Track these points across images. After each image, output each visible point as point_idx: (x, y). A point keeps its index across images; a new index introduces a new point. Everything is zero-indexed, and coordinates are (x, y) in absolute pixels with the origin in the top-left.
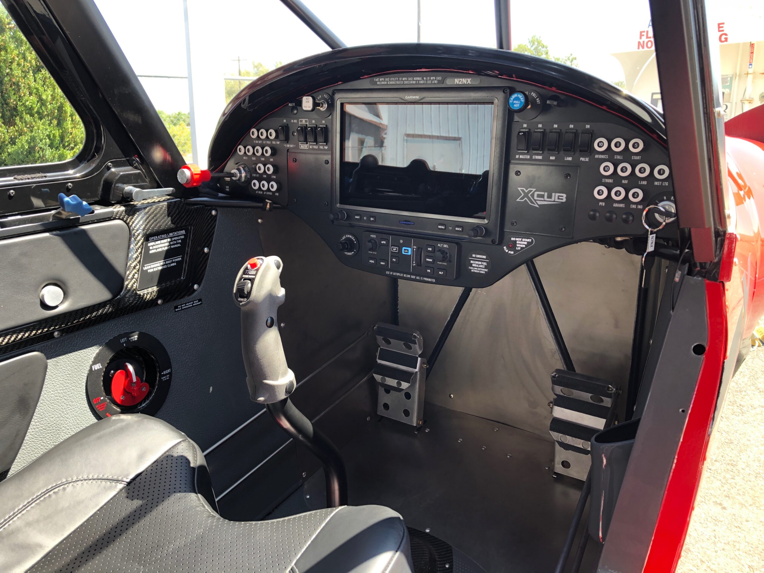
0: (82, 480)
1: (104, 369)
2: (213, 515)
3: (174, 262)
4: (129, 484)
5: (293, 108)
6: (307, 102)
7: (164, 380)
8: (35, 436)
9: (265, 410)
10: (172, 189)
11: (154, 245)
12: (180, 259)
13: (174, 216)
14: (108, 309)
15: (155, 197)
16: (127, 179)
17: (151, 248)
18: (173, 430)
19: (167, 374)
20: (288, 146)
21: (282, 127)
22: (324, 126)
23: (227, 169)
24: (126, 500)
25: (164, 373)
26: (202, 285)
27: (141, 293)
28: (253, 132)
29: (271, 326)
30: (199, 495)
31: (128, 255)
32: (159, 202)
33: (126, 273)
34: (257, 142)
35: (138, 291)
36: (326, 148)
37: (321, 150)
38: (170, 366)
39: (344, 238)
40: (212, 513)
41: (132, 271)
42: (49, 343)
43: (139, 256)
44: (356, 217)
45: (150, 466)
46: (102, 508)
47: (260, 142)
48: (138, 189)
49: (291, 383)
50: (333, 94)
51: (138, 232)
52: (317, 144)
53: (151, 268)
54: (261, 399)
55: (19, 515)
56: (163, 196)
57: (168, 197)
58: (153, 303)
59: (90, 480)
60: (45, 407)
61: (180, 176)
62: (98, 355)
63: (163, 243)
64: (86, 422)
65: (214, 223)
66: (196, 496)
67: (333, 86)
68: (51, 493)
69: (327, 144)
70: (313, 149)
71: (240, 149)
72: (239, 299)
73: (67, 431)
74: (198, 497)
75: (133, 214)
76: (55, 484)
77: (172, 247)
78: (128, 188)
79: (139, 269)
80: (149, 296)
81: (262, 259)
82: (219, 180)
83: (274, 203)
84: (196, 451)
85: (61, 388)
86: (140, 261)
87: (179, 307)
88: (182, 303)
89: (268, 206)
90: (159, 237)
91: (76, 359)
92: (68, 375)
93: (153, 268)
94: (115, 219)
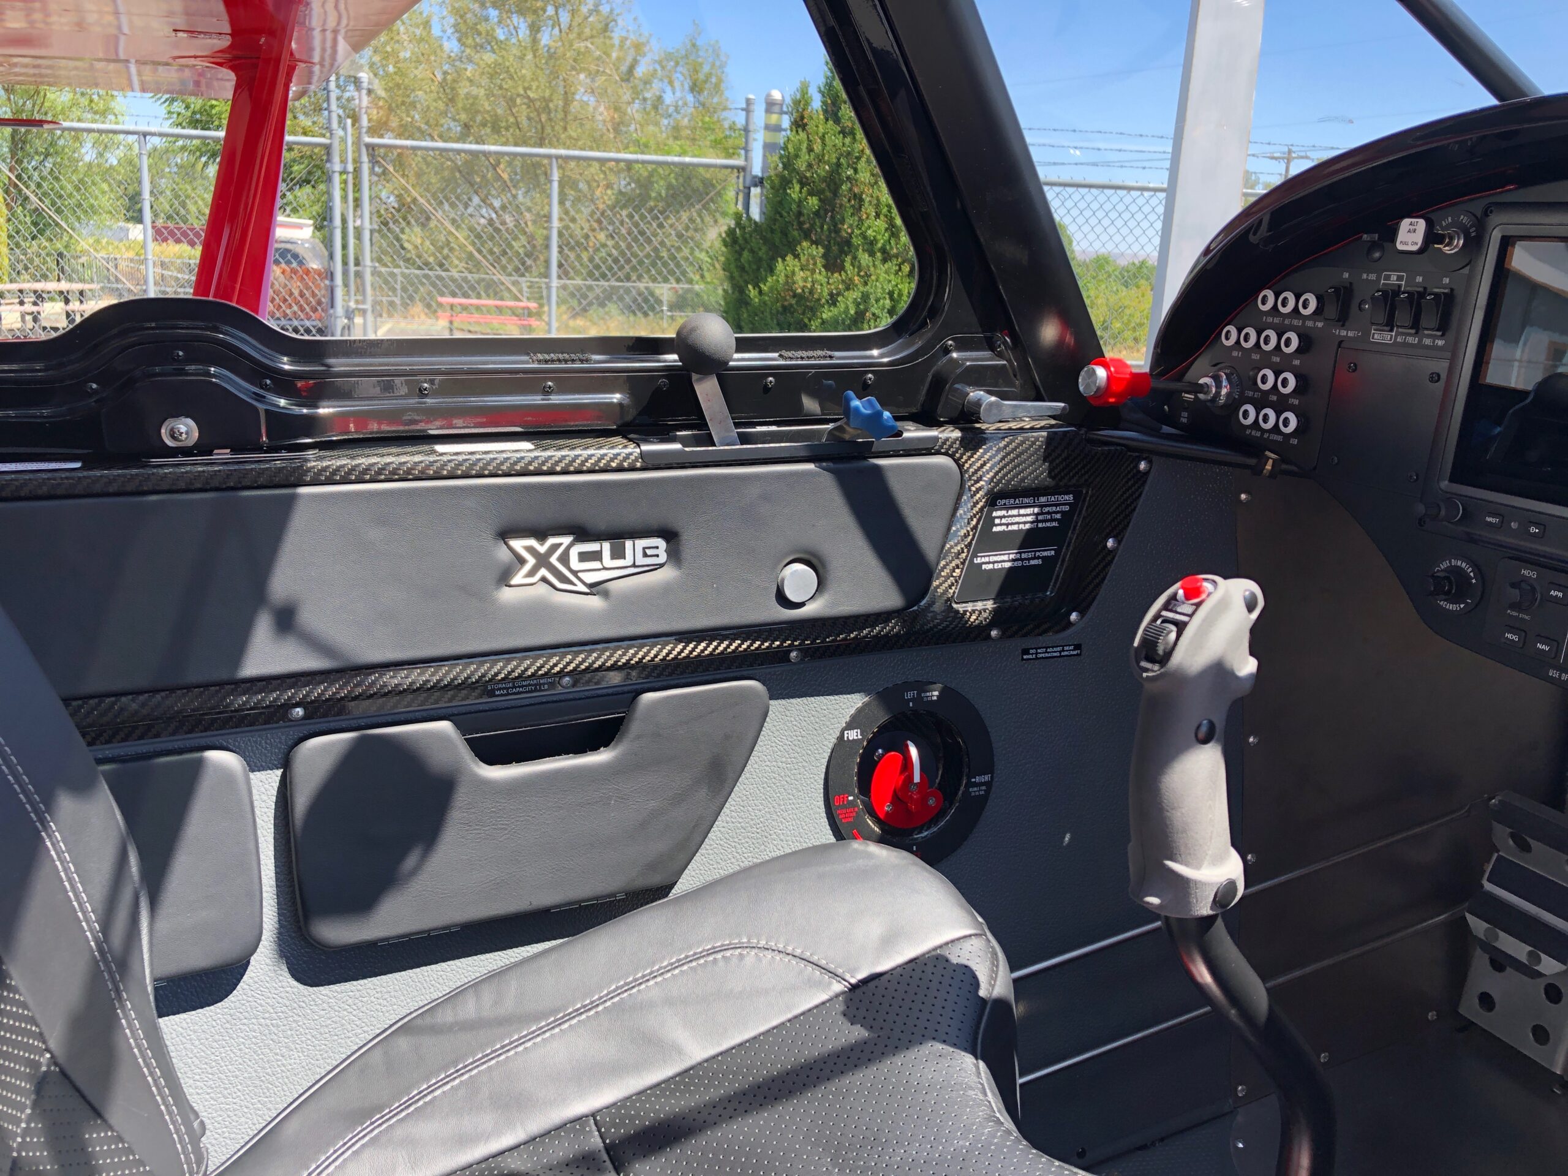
0: (773, 950)
1: (865, 743)
2: (998, 1118)
3: (1039, 558)
4: (854, 988)
5: (1373, 246)
6: (1409, 231)
7: (973, 794)
8: (727, 835)
9: (1158, 924)
10: (1062, 405)
11: (1004, 517)
12: (1053, 553)
13: (1057, 461)
14: (893, 627)
15: (1027, 419)
16: (978, 377)
17: (997, 521)
18: (961, 906)
19: (981, 784)
20: (1343, 333)
21: (1337, 290)
22: (1446, 291)
23: (1189, 376)
24: (841, 1020)
25: (977, 779)
26: (1089, 614)
27: (960, 607)
28: (1265, 297)
29: (1205, 741)
30: (981, 1064)
31: (949, 529)
32: (1032, 429)
33: (938, 563)
34: (1270, 320)
35: (956, 603)
36: (1440, 343)
37: (1427, 347)
38: (989, 769)
39: (1444, 565)
40: (998, 1115)
41: (951, 562)
42: (779, 669)
43: (971, 533)
44: (1489, 519)
45: (899, 966)
46: (796, 1017)
47: (1276, 320)
48: (993, 399)
49: (1231, 885)
50: (1486, 213)
51: (978, 485)
52: (1417, 333)
53: (989, 563)
54: (1154, 900)
55: (659, 979)
56: (1041, 418)
57: (1053, 422)
58: (979, 632)
59: (788, 954)
60: (751, 787)
61: (1083, 379)
62: (859, 711)
63: (1023, 515)
64: (816, 836)
65: (1139, 488)
66: (974, 1064)
67: (1489, 196)
68: (719, 956)
69: (1443, 335)
70: (1405, 344)
71: (1228, 332)
72: (1144, 664)
73: (780, 842)
74: (978, 1068)
75: (975, 449)
76: (728, 942)
77: (1040, 525)
78: (975, 394)
79: (965, 560)
80: (974, 617)
81: (1214, 582)
82: (1170, 396)
83: (1283, 460)
84: (997, 967)
85: (784, 759)
86: (970, 544)
87: (1031, 651)
88: (1040, 646)
89: (1269, 467)
90: (1017, 501)
91: (819, 710)
92: (800, 738)
93: (994, 563)
94: (938, 453)
